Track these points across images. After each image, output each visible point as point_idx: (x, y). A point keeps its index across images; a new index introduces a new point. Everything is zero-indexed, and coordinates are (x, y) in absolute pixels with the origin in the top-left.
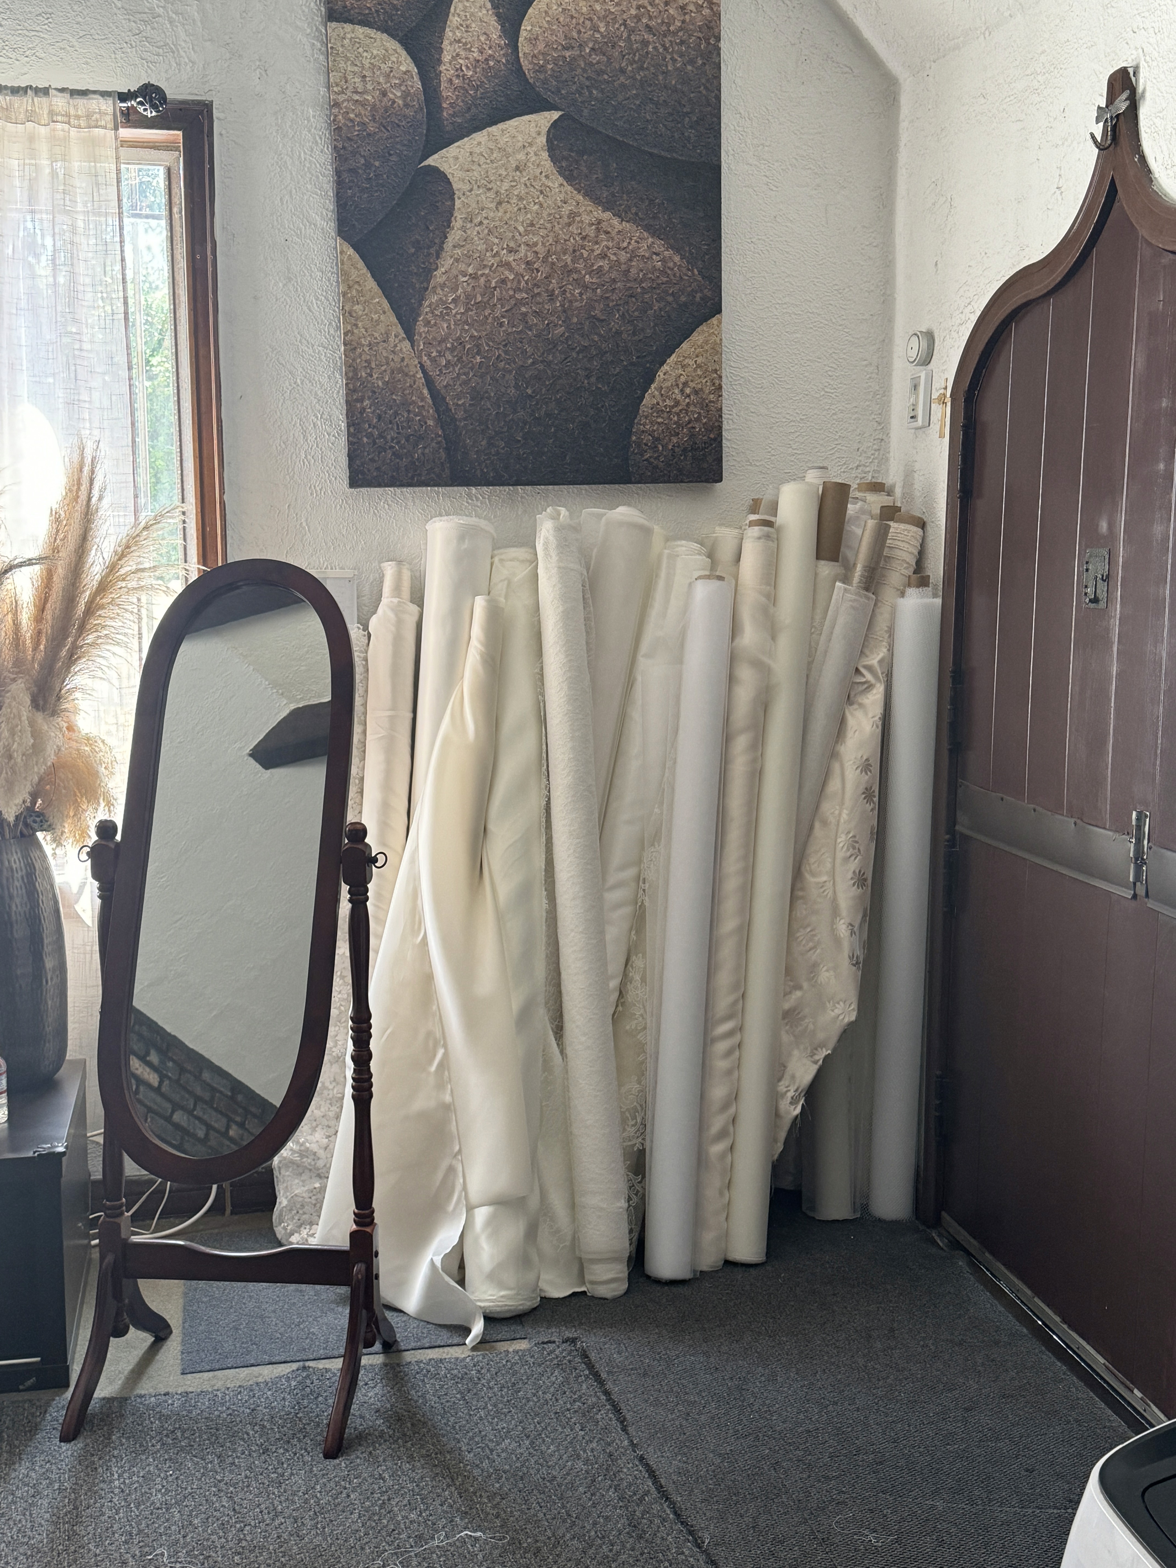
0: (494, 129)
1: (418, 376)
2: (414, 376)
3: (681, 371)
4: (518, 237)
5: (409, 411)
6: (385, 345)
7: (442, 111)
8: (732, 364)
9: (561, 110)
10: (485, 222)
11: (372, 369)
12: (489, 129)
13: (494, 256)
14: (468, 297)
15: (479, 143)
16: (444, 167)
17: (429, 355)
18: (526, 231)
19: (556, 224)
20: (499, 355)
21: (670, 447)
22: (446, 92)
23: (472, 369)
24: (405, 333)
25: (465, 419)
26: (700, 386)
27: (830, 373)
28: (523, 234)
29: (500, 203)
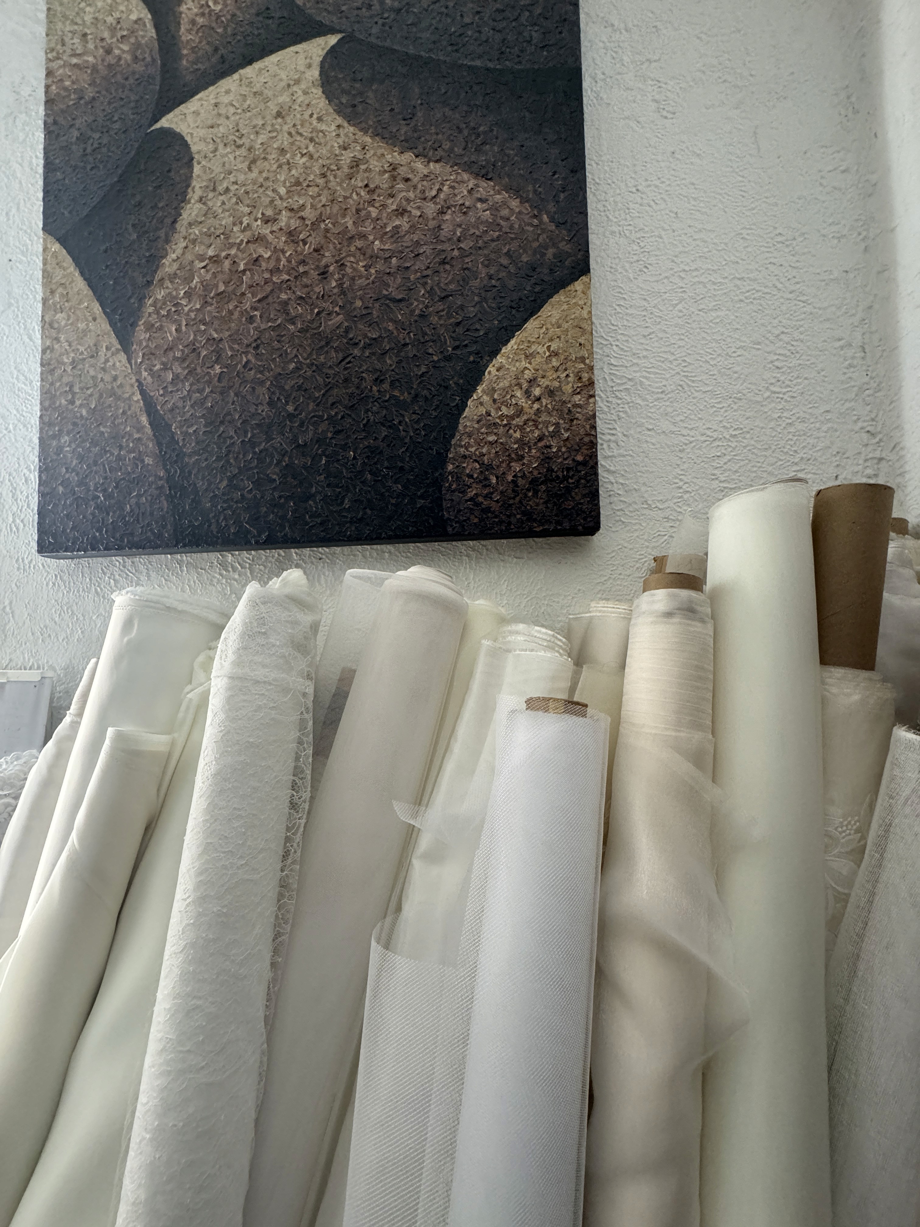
0: (248, 71)
1: (135, 399)
2: (129, 399)
3: (524, 364)
4: (278, 202)
5: (121, 448)
6: (92, 361)
7: (181, 59)
8: (613, 361)
9: (340, 32)
10: (233, 188)
11: (74, 394)
12: (242, 71)
13: (243, 231)
14: (206, 286)
15: (228, 92)
16: (182, 128)
17: (150, 370)
18: (288, 192)
19: (332, 178)
20: (248, 362)
21: (510, 478)
22: (185, 34)
23: (209, 382)
24: (121, 343)
25: (195, 453)
26: (557, 384)
27: (776, 363)
28: (285, 197)
29: (254, 161)
